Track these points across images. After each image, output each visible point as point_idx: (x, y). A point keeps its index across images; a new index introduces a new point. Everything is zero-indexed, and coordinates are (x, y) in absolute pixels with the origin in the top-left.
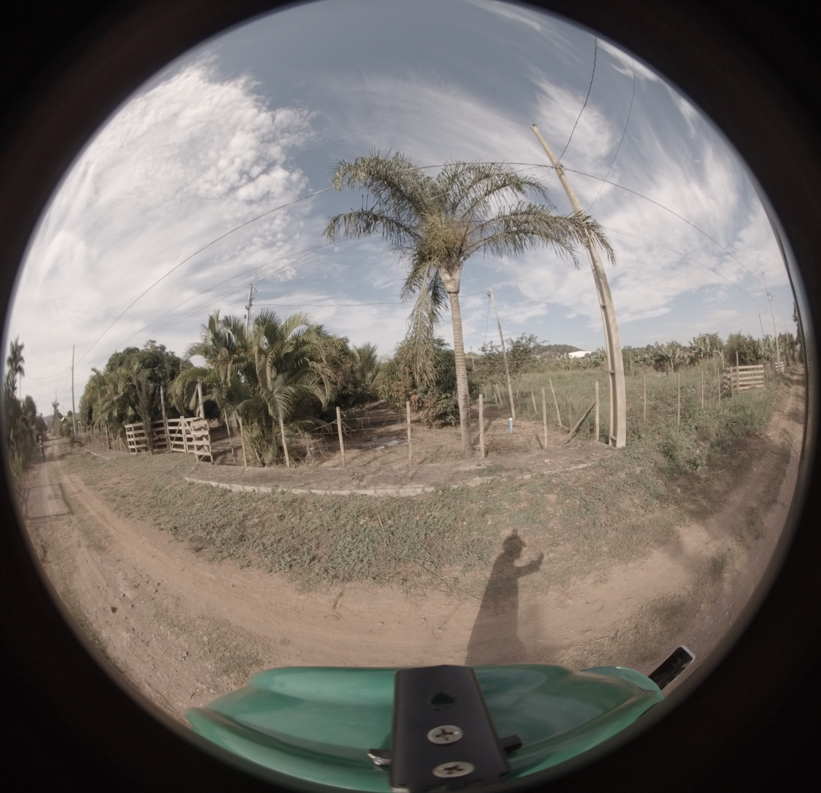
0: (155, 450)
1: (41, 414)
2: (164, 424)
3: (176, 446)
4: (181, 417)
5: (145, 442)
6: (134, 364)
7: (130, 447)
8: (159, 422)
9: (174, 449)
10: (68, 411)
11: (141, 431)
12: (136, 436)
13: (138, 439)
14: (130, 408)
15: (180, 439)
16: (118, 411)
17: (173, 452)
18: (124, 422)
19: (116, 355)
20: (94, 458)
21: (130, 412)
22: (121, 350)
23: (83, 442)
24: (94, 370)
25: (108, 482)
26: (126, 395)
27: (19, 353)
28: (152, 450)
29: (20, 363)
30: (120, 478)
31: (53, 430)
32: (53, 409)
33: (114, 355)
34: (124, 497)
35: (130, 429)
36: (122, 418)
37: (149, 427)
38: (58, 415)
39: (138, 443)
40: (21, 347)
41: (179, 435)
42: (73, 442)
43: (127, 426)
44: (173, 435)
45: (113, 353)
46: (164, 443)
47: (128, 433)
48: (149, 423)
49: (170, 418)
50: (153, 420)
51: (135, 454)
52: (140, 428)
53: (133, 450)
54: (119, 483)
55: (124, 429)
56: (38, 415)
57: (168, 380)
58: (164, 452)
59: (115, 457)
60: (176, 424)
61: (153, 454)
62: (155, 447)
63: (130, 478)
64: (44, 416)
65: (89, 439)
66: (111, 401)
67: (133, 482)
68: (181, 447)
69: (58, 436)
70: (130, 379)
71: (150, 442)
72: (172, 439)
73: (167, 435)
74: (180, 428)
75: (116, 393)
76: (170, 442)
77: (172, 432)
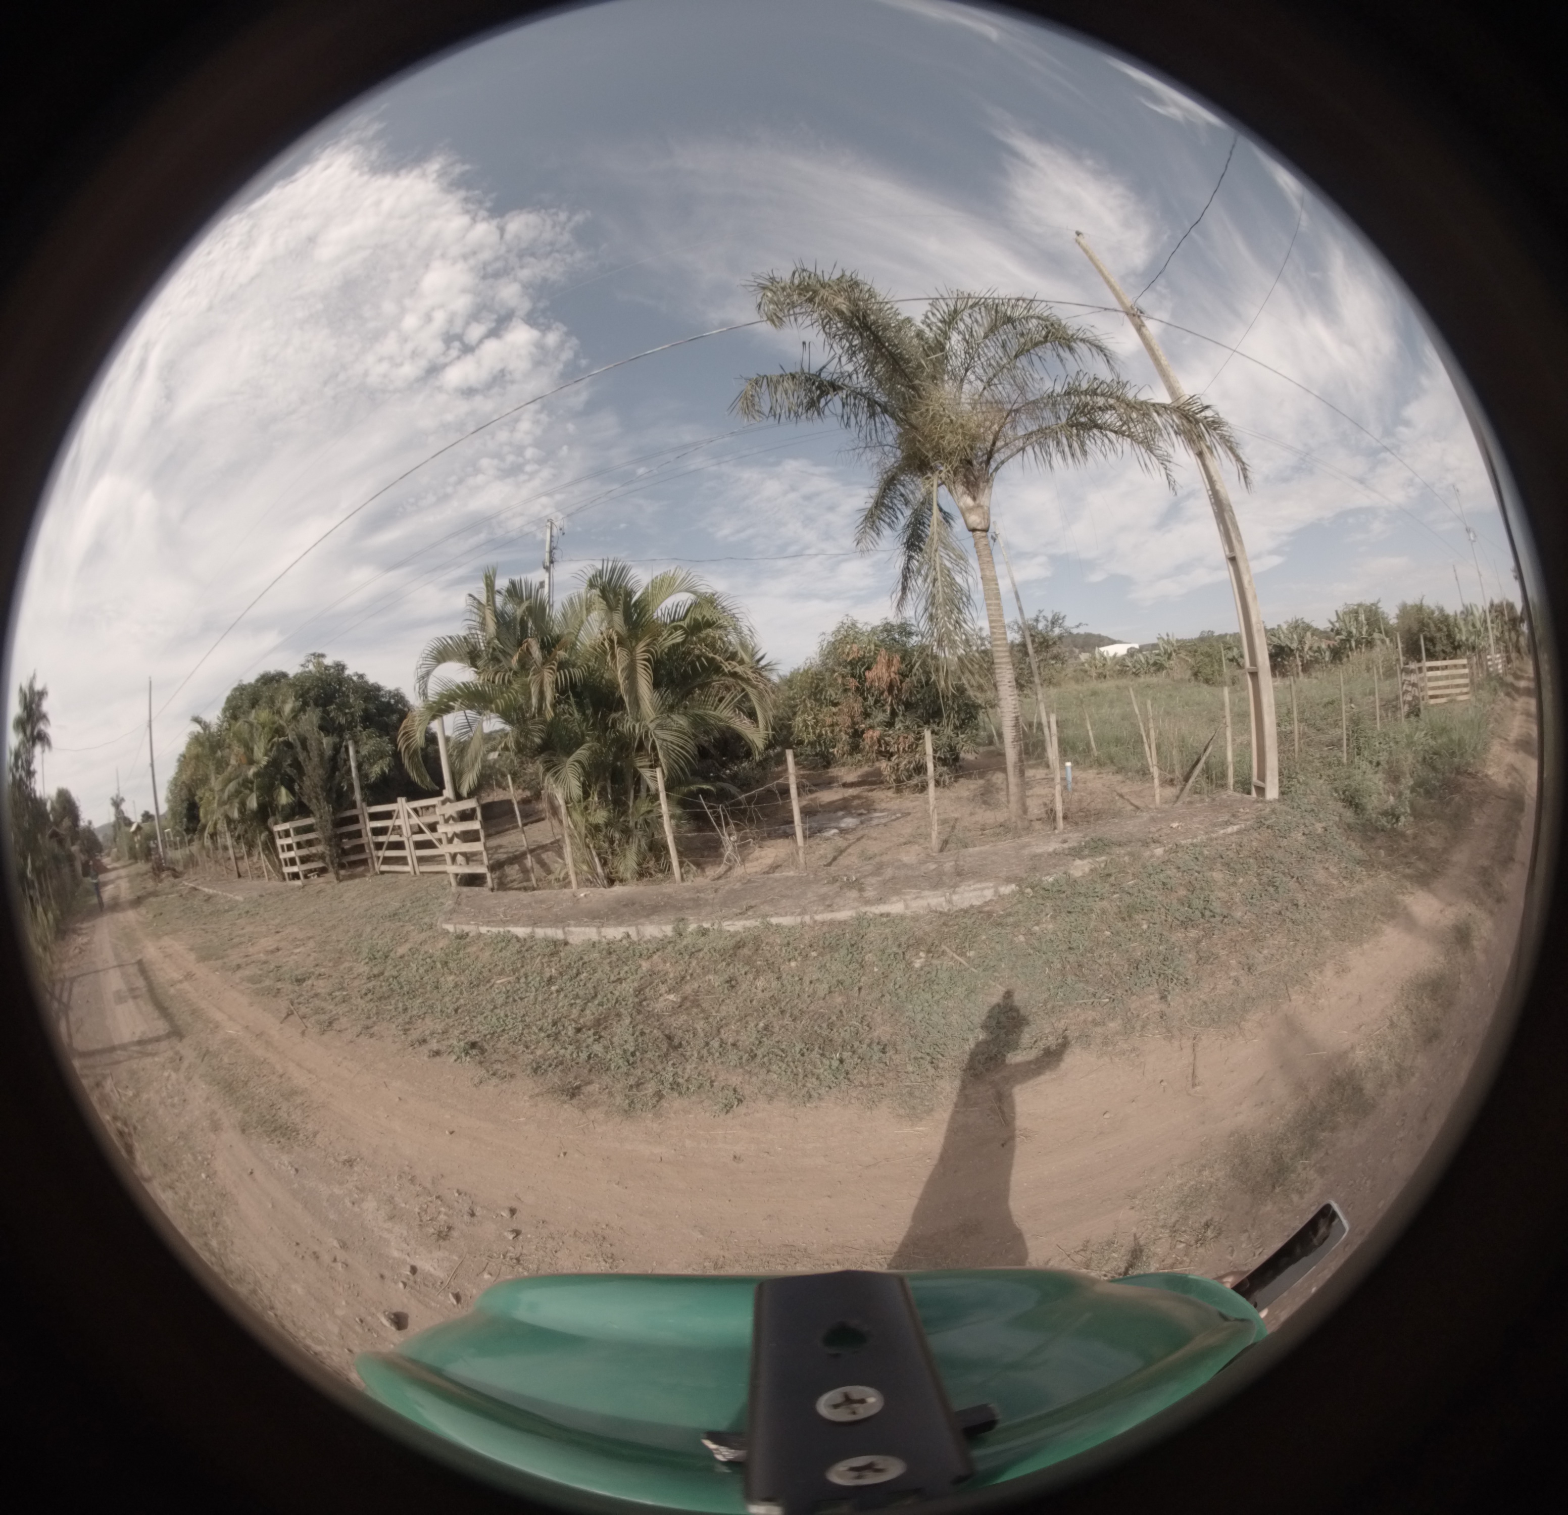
0: (342, 872)
1: (90, 823)
2: (361, 818)
3: (387, 861)
4: (399, 799)
5: (322, 857)
6: (284, 702)
7: (288, 870)
8: (349, 813)
9: (385, 868)
10: (142, 812)
11: (311, 836)
12: (299, 845)
13: (304, 852)
14: (283, 791)
15: (399, 846)
16: (258, 798)
17: (382, 873)
18: (271, 821)
19: (241, 689)
20: (209, 898)
21: (284, 797)
22: (250, 678)
23: (180, 868)
24: (197, 720)
25: (251, 950)
26: (274, 764)
27: (39, 705)
28: (337, 874)
29: (41, 726)
30: (278, 937)
31: (115, 850)
32: (112, 810)
33: (236, 689)
34: (299, 981)
35: (287, 834)
36: (265, 812)
37: (330, 826)
38: (122, 821)
39: (304, 860)
40: (42, 694)
41: (394, 838)
42: (158, 869)
43: (279, 828)
44: (381, 839)
45: (235, 685)
46: (362, 857)
47: (279, 842)
48: (328, 817)
49: (370, 804)
50: (335, 811)
51: (298, 883)
52: (309, 829)
53: (295, 876)
54: (278, 950)
55: (271, 833)
56: (83, 823)
57: (359, 728)
58: (362, 875)
59: (255, 894)
60: (388, 815)
61: (339, 880)
62: (342, 866)
63: (300, 935)
64: (96, 825)
65: (191, 861)
66: (240, 780)
67: (311, 944)
68: (402, 860)
69: (125, 861)
70: (279, 731)
71: (331, 856)
72: (379, 846)
73: (368, 839)
74: (398, 823)
75: (251, 762)
76: (375, 853)
77: (377, 832)
